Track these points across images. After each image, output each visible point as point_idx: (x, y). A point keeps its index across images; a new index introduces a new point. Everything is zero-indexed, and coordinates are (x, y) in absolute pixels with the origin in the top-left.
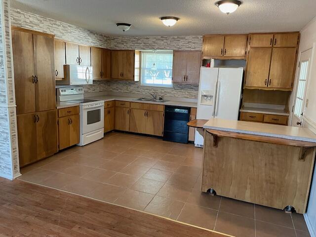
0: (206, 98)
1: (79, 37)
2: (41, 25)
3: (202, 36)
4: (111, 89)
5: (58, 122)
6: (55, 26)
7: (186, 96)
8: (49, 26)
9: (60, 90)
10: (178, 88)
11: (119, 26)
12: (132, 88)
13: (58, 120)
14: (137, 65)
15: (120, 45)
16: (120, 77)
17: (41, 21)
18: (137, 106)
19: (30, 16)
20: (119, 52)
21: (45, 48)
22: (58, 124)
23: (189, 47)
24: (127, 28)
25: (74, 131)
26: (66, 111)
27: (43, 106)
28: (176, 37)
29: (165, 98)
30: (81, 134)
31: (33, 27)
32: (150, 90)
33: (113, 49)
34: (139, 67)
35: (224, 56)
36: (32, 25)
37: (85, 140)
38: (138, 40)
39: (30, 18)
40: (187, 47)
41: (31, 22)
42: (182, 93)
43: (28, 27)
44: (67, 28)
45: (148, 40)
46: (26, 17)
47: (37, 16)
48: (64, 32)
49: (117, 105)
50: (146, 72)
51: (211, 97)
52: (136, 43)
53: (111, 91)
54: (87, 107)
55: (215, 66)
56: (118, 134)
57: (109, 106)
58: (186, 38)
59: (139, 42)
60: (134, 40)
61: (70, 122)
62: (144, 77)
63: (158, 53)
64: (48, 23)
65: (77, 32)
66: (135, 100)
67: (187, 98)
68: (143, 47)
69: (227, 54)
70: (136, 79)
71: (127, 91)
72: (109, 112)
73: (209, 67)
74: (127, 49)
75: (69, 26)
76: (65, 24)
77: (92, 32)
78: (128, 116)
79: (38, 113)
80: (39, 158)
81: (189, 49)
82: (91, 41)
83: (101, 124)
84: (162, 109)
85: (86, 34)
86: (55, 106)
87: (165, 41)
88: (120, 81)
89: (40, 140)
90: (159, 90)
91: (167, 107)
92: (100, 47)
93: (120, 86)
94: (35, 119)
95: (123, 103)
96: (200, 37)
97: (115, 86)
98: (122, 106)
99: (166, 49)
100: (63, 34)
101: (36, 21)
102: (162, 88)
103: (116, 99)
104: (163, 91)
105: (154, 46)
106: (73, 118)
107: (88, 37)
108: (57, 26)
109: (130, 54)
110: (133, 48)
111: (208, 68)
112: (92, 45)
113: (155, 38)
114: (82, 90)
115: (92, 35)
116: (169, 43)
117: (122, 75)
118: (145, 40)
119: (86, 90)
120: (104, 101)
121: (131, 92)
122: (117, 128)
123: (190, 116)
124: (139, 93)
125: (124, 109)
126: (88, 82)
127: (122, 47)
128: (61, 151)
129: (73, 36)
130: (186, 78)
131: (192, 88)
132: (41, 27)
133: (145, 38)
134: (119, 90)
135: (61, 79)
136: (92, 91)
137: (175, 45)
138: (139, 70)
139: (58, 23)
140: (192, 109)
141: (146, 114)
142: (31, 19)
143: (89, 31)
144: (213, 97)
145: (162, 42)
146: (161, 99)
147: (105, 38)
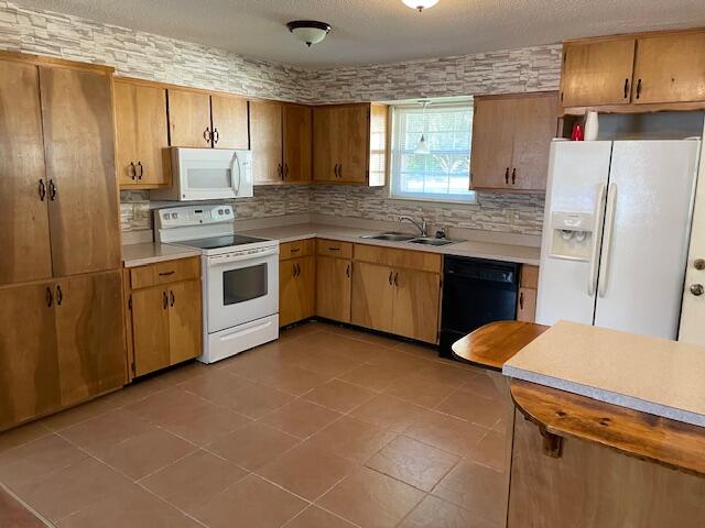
0: (567, 237)
1: (208, 73)
2: (85, 44)
3: (561, 46)
4: (318, 208)
5: (130, 301)
6: (132, 45)
7: (515, 228)
8: (111, 45)
9: (162, 212)
10: (491, 205)
11: (296, 30)
12: (366, 204)
13: (131, 297)
14: (377, 141)
15: (331, 92)
16: (333, 178)
17: (85, 33)
18: (370, 256)
19: (47, 20)
20: (331, 111)
21: (82, 103)
22: (130, 307)
23: (521, 83)
24: (319, 36)
25: (183, 325)
26: (156, 274)
27: (79, 260)
28: (481, 56)
29: (452, 234)
30: (205, 333)
31: (58, 49)
32: (414, 210)
33: (317, 103)
34: (383, 147)
35: (636, 101)
36: (56, 44)
37: (217, 347)
38: (379, 72)
39: (49, 25)
40: (515, 84)
41: (51, 36)
42: (502, 219)
43: (45, 49)
44: (170, 49)
45: (402, 71)
46: (36, 21)
47: (72, 18)
48: (159, 60)
49: (320, 251)
50: (405, 163)
51: (586, 234)
52: (372, 83)
53: (317, 212)
54: (224, 259)
55: (601, 136)
56: (323, 329)
57: (298, 254)
58: (512, 56)
59: (380, 78)
60: (368, 73)
61: (167, 301)
62: (397, 175)
63: (435, 106)
64: (109, 38)
65: (202, 61)
66: (366, 237)
67: (520, 233)
68: (389, 92)
69: (646, 97)
70: (375, 180)
71: (355, 214)
72: (297, 271)
73: (582, 139)
74: (350, 100)
75: (177, 45)
76: (164, 40)
77: (250, 60)
78: (347, 281)
79: (61, 282)
80: (66, 402)
81: (521, 89)
82: (250, 85)
83: (269, 302)
84: (436, 266)
85: (231, 66)
86: (118, 258)
87: (449, 69)
88: (338, 187)
89: (68, 353)
90: (439, 211)
91: (450, 261)
92: (278, 99)
93: (339, 199)
94: (50, 297)
95: (336, 245)
96: (556, 49)
97: (326, 200)
98: (333, 253)
99: (453, 93)
100: (158, 65)
101: (68, 34)
102: (447, 205)
103: (320, 236)
104: (449, 214)
105: (420, 86)
106: (178, 289)
107: (239, 74)
108: (137, 46)
109: (357, 116)
110: (365, 97)
111: (577, 142)
112: (251, 94)
113: (421, 65)
114: (227, 212)
115: (250, 68)
116: (460, 73)
117: (338, 171)
118: (394, 72)
119: (247, 210)
120: (277, 242)
121: (364, 214)
122: (322, 314)
123: (521, 290)
124: (383, 217)
125: (339, 261)
126: (236, 193)
127: (339, 96)
128: (138, 381)
129: (191, 72)
130: (511, 175)
131: (535, 205)
132: (85, 50)
133: (396, 68)
134: (337, 211)
135: (156, 187)
136: (263, 215)
137: (480, 79)
138: (383, 156)
139: (139, 37)
140: (525, 270)
141: (394, 280)
142: (53, 28)
143: (241, 56)
144: (593, 236)
145: (442, 75)
146: (441, 235)
147: (294, 76)
